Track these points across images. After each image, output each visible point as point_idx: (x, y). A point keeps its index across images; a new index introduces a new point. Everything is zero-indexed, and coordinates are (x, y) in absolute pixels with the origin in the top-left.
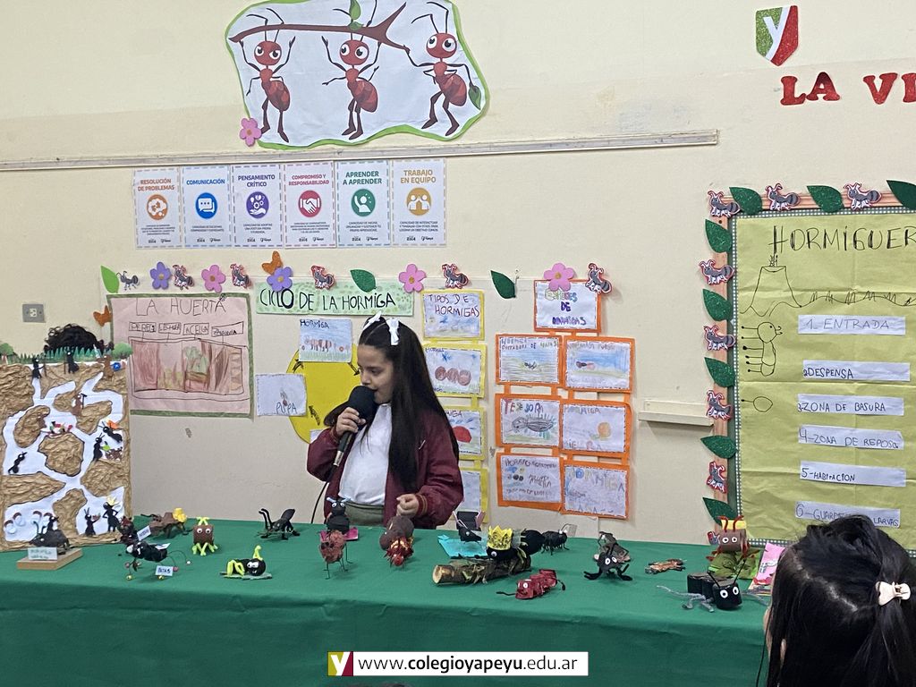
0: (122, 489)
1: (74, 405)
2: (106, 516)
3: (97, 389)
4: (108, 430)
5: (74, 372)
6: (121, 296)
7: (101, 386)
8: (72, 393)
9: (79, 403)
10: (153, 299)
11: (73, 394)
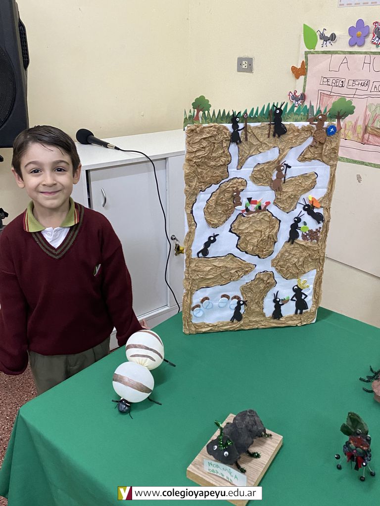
0: (314, 272)
1: (274, 178)
2: (294, 299)
3: (303, 158)
4: (309, 209)
5: (279, 136)
6: (318, 53)
7: (308, 155)
8: (274, 163)
9: (280, 176)
10: (347, 56)
11: (275, 165)
